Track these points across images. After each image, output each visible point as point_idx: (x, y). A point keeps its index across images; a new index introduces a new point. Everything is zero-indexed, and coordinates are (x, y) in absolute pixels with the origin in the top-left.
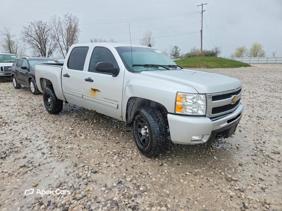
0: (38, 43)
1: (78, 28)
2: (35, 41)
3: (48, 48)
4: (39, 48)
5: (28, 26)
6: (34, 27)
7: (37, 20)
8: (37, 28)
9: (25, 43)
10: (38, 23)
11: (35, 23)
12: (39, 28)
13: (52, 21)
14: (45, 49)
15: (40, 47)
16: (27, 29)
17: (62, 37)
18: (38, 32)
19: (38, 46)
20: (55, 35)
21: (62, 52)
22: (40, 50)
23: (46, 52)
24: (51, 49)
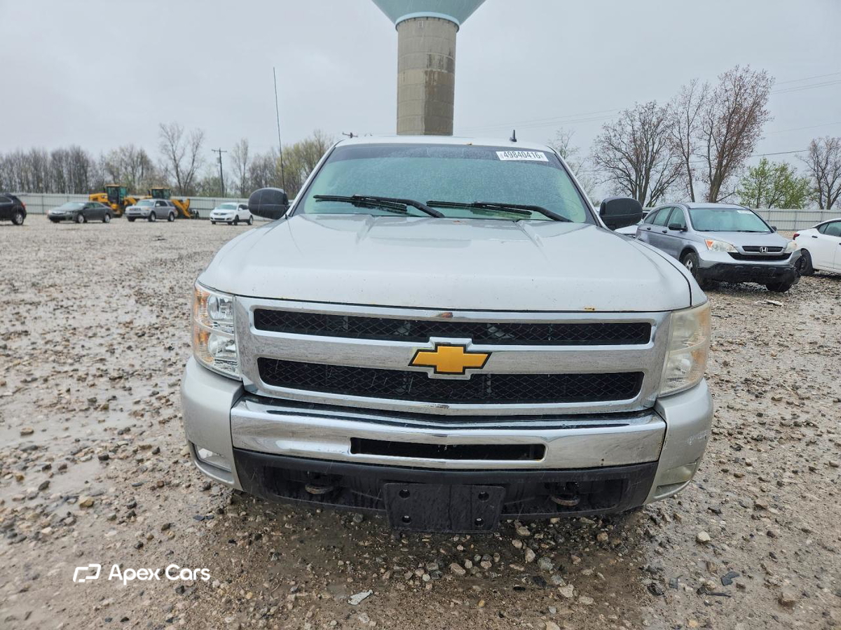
0: (630, 166)
1: (763, 109)
2: (624, 160)
3: (655, 177)
4: (630, 181)
5: (616, 121)
6: (630, 123)
7: (644, 102)
8: (638, 125)
9: (599, 167)
10: (643, 111)
11: (635, 110)
12: (643, 124)
13: (680, 99)
14: (647, 183)
15: (633, 177)
16: (611, 131)
17: (706, 144)
18: (638, 135)
19: (629, 175)
20: (681, 140)
21: (689, 188)
22: (631, 183)
23: (648, 189)
24: (665, 180)
